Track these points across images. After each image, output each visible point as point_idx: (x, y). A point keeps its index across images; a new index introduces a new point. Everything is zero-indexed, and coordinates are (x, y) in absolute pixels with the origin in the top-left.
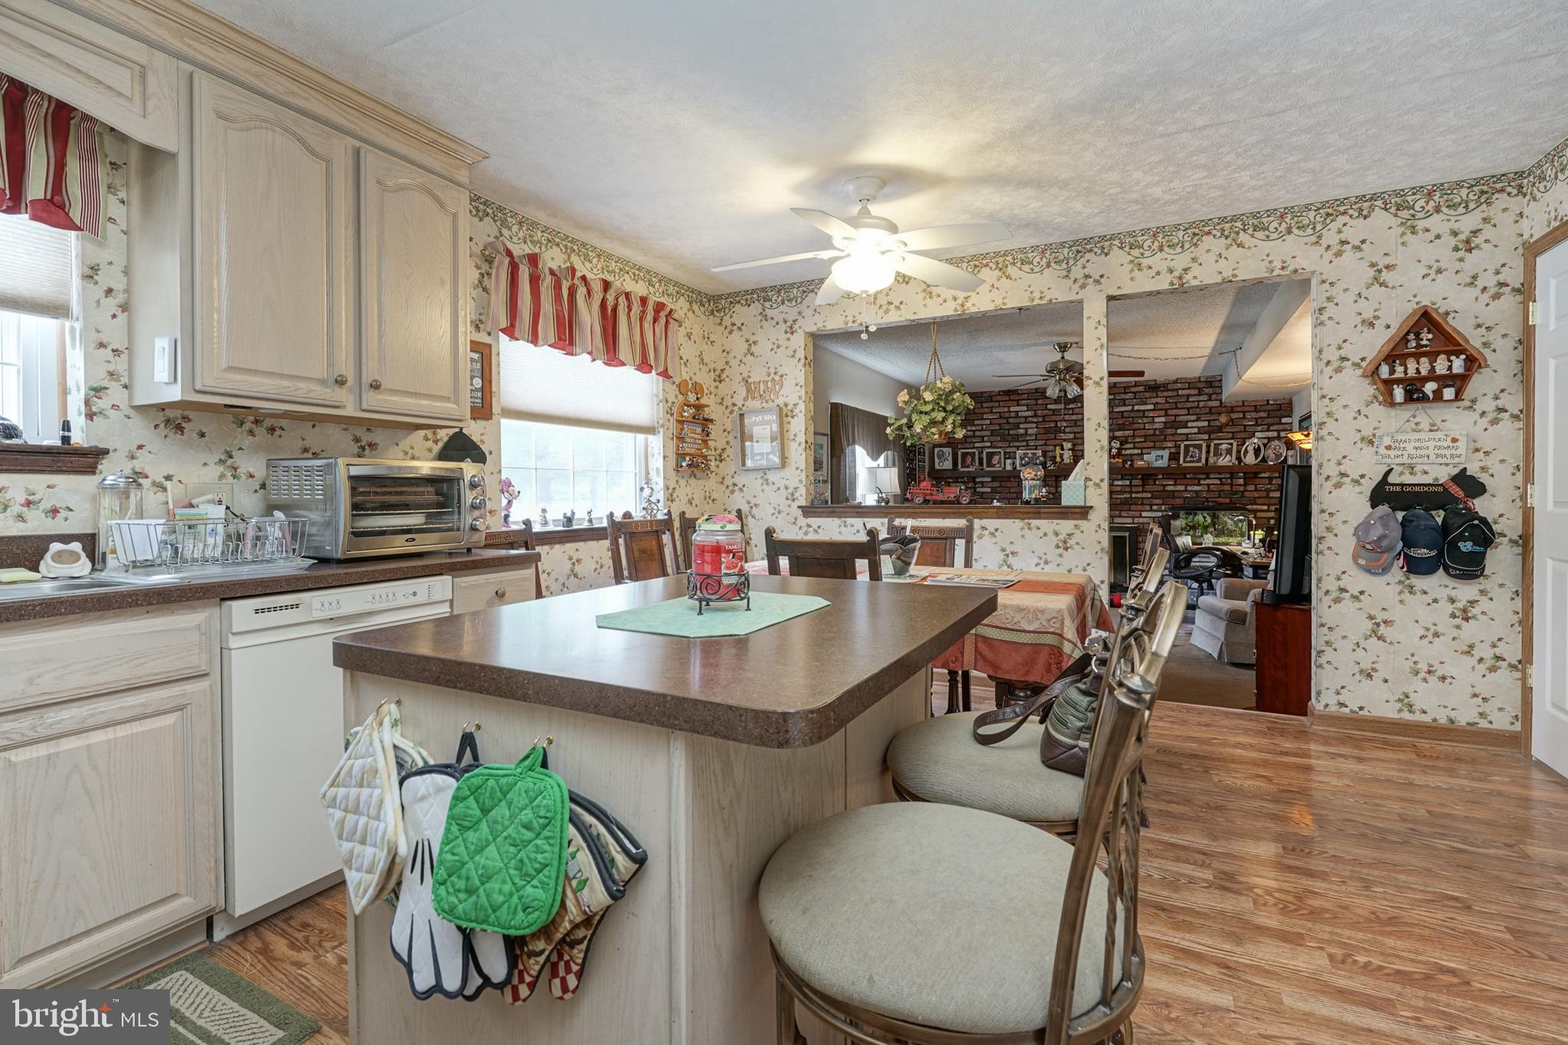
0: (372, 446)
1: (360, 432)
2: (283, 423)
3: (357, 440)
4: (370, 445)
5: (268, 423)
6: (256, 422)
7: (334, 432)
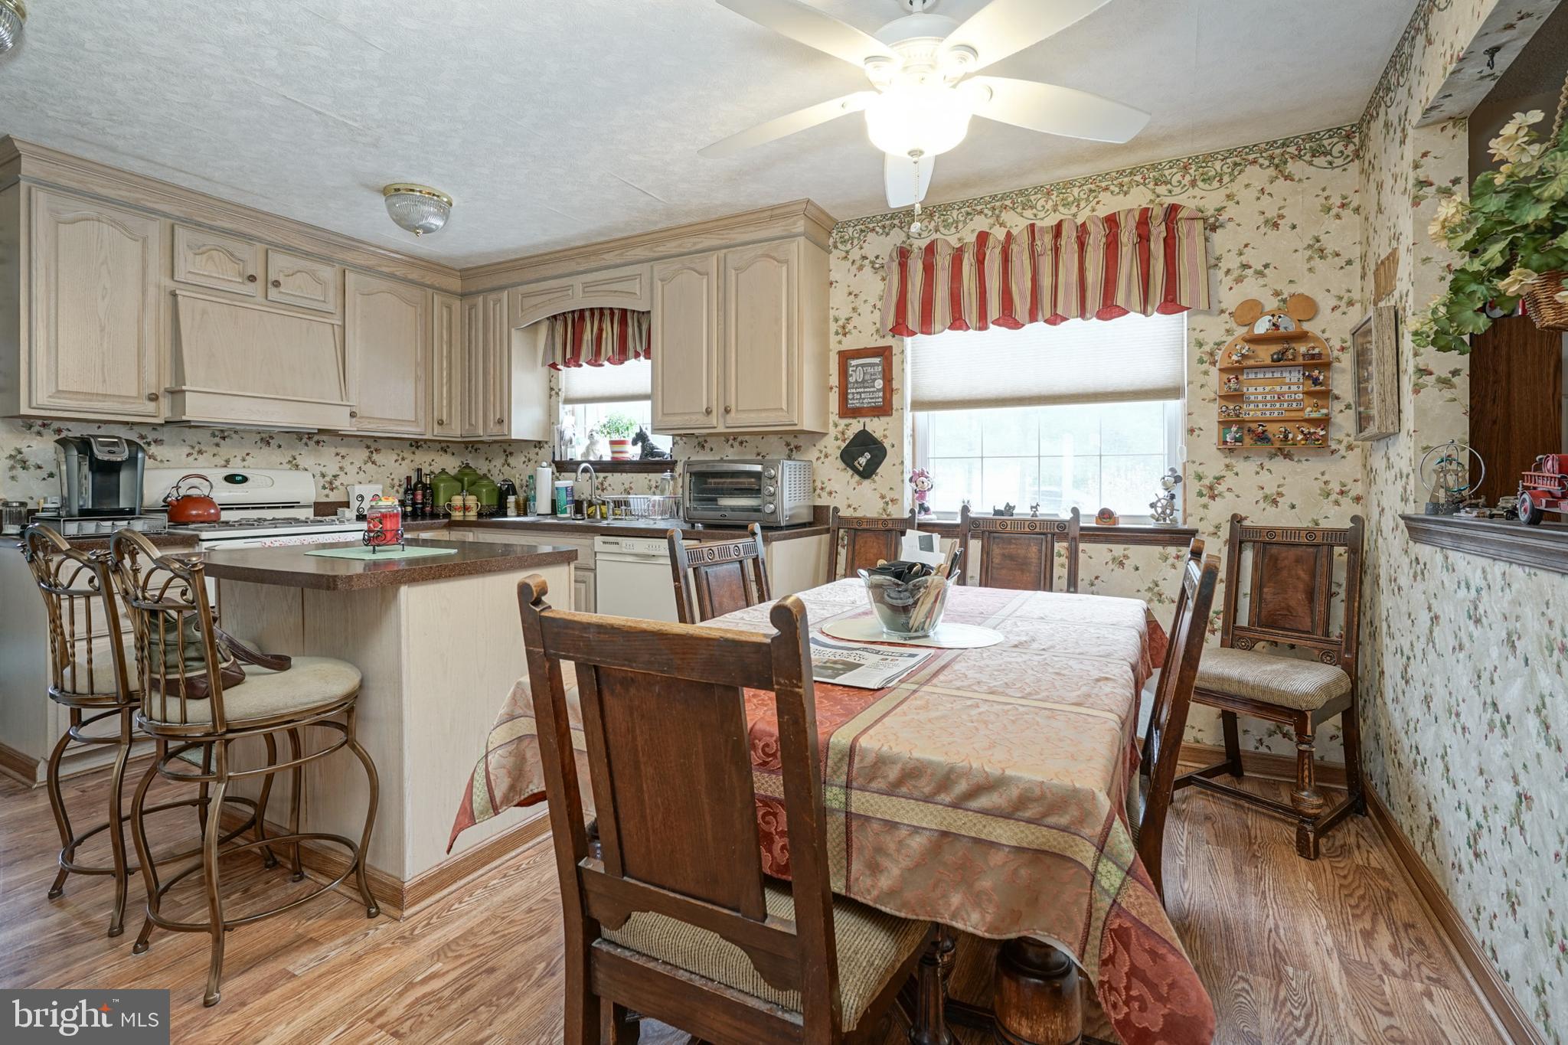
0: (797, 448)
1: (790, 439)
2: (747, 438)
3: (788, 444)
4: (796, 447)
5: (739, 439)
6: (734, 439)
7: (774, 439)
